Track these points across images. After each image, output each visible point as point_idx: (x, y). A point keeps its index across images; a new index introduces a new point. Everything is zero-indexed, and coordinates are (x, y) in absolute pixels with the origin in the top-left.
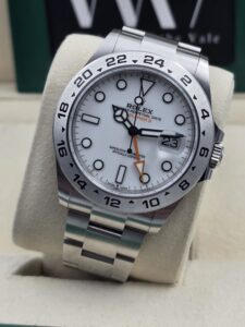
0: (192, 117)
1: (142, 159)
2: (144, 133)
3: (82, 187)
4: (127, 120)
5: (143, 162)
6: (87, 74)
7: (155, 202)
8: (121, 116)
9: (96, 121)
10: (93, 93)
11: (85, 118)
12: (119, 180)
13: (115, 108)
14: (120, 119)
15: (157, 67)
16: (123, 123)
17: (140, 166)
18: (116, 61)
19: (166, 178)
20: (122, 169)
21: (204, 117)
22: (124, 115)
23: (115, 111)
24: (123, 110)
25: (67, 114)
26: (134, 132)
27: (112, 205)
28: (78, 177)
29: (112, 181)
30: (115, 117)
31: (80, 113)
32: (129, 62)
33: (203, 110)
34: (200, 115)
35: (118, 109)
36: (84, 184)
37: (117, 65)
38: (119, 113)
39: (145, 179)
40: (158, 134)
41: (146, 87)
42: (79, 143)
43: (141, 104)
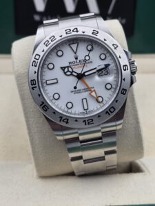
0: (109, 52)
1: (92, 90)
2: (86, 74)
3: (67, 123)
4: (73, 71)
5: (94, 91)
6: (37, 57)
7: (112, 110)
8: (68, 71)
9: (55, 81)
10: (46, 66)
11: (48, 82)
12: (86, 108)
13: (63, 69)
14: (69, 73)
15: (75, 33)
16: (71, 74)
17: (93, 94)
18: (50, 41)
19: (111, 93)
20: (84, 101)
21: (115, 48)
22: (70, 70)
23: (64, 70)
24: (68, 67)
25: (37, 85)
26: (80, 77)
27: (89, 124)
28: (61, 117)
29: (82, 110)
30: (65, 73)
31: (44, 81)
32: (58, 38)
33: (113, 45)
34: (113, 48)
35: (65, 68)
36: (67, 120)
37: (52, 43)
38: (66, 70)
39: (100, 99)
40: (95, 71)
41: (74, 48)
42: (52, 98)
43: (76, 58)
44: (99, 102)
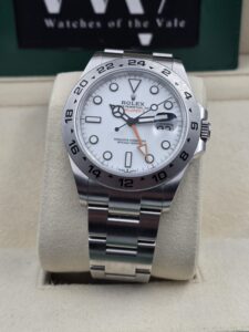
0: (177, 102)
1: (144, 143)
2: (141, 120)
3: (98, 176)
4: (124, 114)
5: (145, 145)
6: (84, 84)
7: (162, 176)
8: (118, 112)
9: (98, 120)
10: (91, 99)
11: (88, 119)
12: (128, 165)
13: (112, 107)
14: (118, 115)
16: (121, 117)
17: (143, 149)
18: (106, 68)
19: (167, 155)
20: (129, 155)
21: (187, 97)
22: (121, 111)
23: (113, 109)
24: (119, 107)
25: (72, 117)
26: (132, 122)
27: (125, 185)
28: (92, 168)
29: (122, 167)
30: (113, 113)
31: (84, 117)
33: (186, 93)
34: (184, 96)
35: (115, 107)
36: (98, 172)
37: (107, 71)
38: (116, 110)
39: (150, 158)
40: (152, 119)
41: (134, 85)
42: (87, 140)
43: (133, 99)
44: (147, 162)
